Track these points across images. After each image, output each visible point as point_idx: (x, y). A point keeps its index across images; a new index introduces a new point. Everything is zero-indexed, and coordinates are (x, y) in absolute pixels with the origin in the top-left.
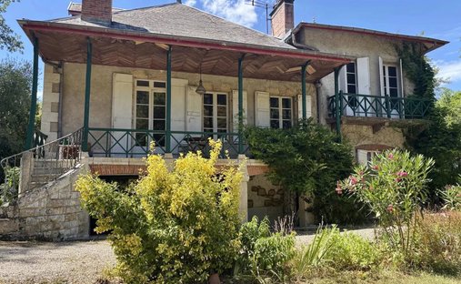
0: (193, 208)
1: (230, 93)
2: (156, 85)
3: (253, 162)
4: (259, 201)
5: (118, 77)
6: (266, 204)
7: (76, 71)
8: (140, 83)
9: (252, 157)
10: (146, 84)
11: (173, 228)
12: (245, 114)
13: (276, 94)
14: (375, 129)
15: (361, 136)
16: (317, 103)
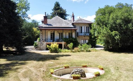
3: (64, 42)
5: (48, 32)
8: (51, 32)
10: (52, 32)
13: (69, 32)
14: (84, 36)
15: (82, 38)
16: (76, 33)
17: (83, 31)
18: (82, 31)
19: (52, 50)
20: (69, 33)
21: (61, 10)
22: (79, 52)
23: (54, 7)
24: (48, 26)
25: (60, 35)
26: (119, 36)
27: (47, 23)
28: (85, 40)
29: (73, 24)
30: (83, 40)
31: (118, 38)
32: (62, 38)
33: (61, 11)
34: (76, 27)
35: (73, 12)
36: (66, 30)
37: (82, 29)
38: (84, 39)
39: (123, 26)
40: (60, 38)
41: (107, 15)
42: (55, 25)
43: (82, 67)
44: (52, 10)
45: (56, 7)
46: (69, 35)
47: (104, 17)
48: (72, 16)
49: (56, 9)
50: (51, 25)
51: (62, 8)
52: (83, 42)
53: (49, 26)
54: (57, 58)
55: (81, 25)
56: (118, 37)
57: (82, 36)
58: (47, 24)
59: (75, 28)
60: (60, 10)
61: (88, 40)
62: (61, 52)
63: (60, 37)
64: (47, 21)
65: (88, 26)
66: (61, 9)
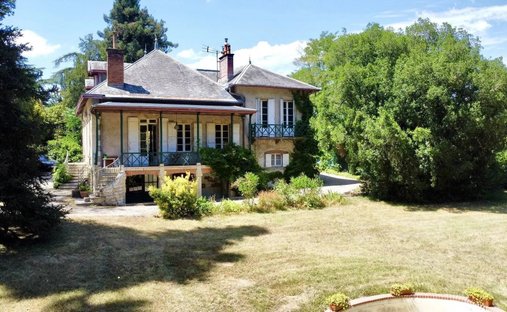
0: (183, 195)
1: (193, 124)
2: (151, 121)
3: (204, 167)
4: (208, 184)
5: (131, 119)
6: (213, 186)
7: (112, 120)
8: (142, 121)
9: (203, 164)
10: (145, 121)
11: (177, 201)
12: (201, 142)
13: (219, 123)
14: (277, 141)
15: (268, 146)
16: (243, 128)
17: (271, 120)
18: (265, 118)
19: (170, 206)
20: (218, 127)
21: (144, 20)
22: (284, 210)
23: (112, 7)
24: (127, 95)
25: (180, 134)
26: (432, 145)
27: (122, 79)
28: (280, 157)
29: (232, 90)
30: (273, 156)
31: (426, 152)
32: (188, 148)
33: (144, 26)
34: (247, 103)
35: (226, 40)
36: (208, 113)
37: (265, 111)
38: (274, 152)
39: (453, 110)
40: (180, 148)
41: (383, 63)
42: (161, 93)
43: (395, 296)
44: (106, 20)
45: (124, 7)
46: (218, 134)
47: (371, 70)
48: (221, 55)
49: (124, 15)
50: (140, 90)
51: (149, 13)
52: (273, 163)
53: (131, 92)
54: (229, 250)
55: (264, 95)
56: (429, 149)
57: (268, 138)
58: (126, 87)
59: (240, 105)
60: (141, 21)
61: (292, 155)
62: (209, 213)
63: (180, 141)
64: (122, 70)
65: (289, 98)
66: (144, 17)
